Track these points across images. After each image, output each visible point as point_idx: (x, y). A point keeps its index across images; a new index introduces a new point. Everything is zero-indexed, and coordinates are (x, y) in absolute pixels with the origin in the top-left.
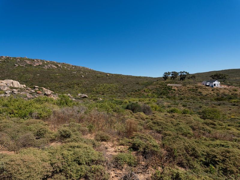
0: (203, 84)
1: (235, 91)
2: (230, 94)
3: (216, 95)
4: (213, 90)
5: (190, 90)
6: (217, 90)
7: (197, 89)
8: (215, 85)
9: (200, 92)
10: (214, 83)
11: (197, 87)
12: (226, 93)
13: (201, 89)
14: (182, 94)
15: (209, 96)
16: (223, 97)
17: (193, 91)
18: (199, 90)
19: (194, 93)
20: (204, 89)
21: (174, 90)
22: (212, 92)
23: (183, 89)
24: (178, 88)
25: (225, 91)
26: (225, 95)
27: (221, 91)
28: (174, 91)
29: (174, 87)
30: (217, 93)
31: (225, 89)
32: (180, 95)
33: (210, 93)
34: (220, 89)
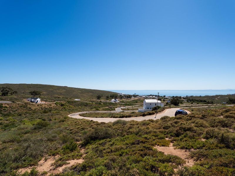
0: (29, 101)
1: (51, 105)
2: (48, 107)
3: (41, 109)
4: (38, 106)
5: (21, 106)
6: (41, 105)
7: (26, 105)
8: (38, 101)
9: (30, 108)
10: (37, 100)
11: (26, 104)
12: (46, 107)
13: (30, 105)
14: (16, 111)
15: (37, 110)
16: (45, 110)
17: (24, 107)
18: (29, 106)
19: (25, 108)
20: (32, 105)
21: (6, 107)
22: (38, 107)
23: (14, 106)
24: (9, 105)
25: (45, 106)
26: (46, 109)
27: (43, 106)
28: (6, 109)
29: (5, 105)
30: (41, 108)
31: (45, 104)
32: (14, 111)
33: (37, 108)
34: (43, 104)
